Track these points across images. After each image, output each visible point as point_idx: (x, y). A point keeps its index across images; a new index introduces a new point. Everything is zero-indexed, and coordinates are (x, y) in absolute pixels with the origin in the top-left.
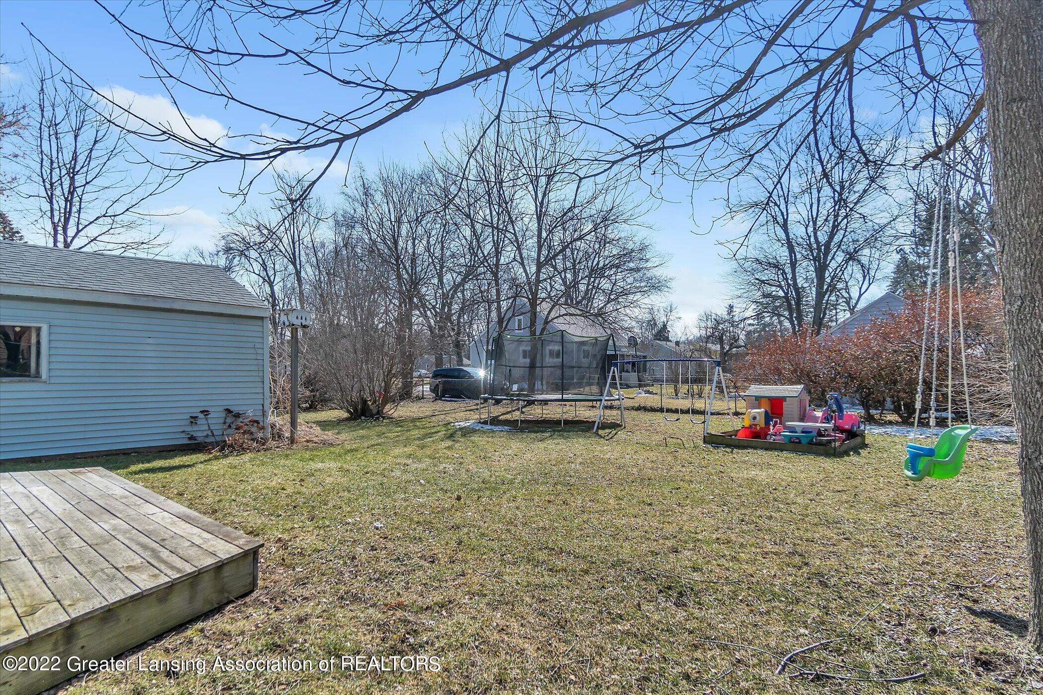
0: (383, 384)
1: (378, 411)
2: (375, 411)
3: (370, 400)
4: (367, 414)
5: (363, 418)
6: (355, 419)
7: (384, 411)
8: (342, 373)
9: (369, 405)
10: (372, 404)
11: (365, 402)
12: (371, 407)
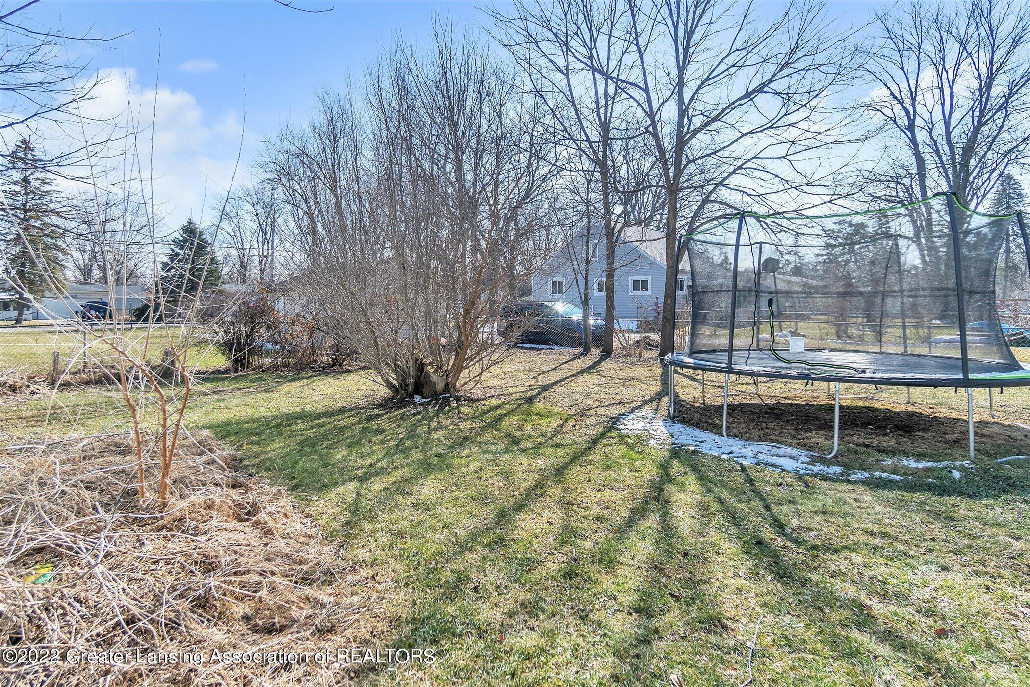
0: (456, 334)
1: (447, 385)
2: (440, 386)
3: (431, 363)
4: (426, 391)
5: (418, 398)
6: (402, 404)
7: (458, 384)
8: (379, 311)
9: (428, 376)
10: (436, 371)
11: (421, 367)
12: (434, 378)
